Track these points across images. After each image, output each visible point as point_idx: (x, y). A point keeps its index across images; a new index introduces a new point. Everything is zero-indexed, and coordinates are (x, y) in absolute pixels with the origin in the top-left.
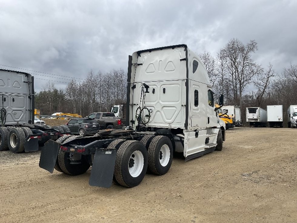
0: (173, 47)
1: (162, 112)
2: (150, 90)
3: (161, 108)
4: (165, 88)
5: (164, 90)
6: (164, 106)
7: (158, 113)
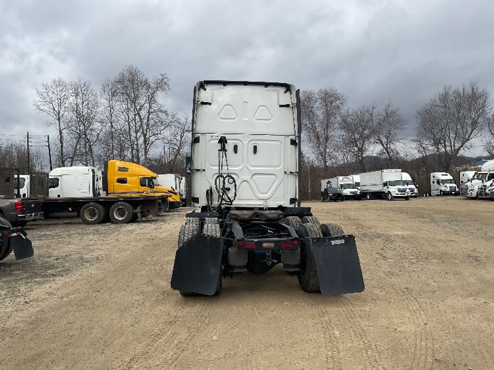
0: (266, 85)
1: (252, 183)
2: (229, 146)
3: (250, 176)
4: (256, 146)
5: (255, 148)
6: (255, 174)
7: (245, 183)
